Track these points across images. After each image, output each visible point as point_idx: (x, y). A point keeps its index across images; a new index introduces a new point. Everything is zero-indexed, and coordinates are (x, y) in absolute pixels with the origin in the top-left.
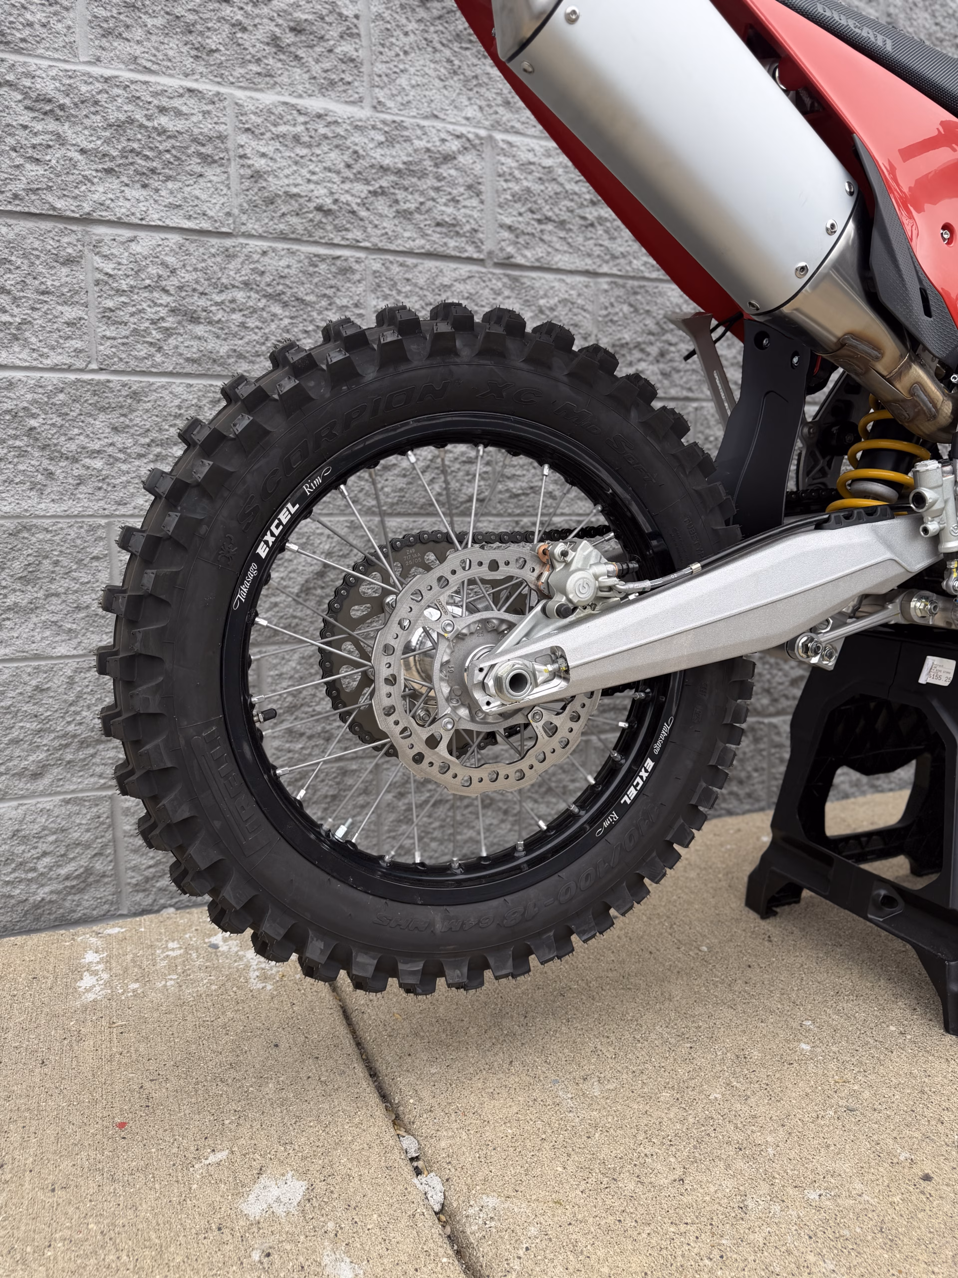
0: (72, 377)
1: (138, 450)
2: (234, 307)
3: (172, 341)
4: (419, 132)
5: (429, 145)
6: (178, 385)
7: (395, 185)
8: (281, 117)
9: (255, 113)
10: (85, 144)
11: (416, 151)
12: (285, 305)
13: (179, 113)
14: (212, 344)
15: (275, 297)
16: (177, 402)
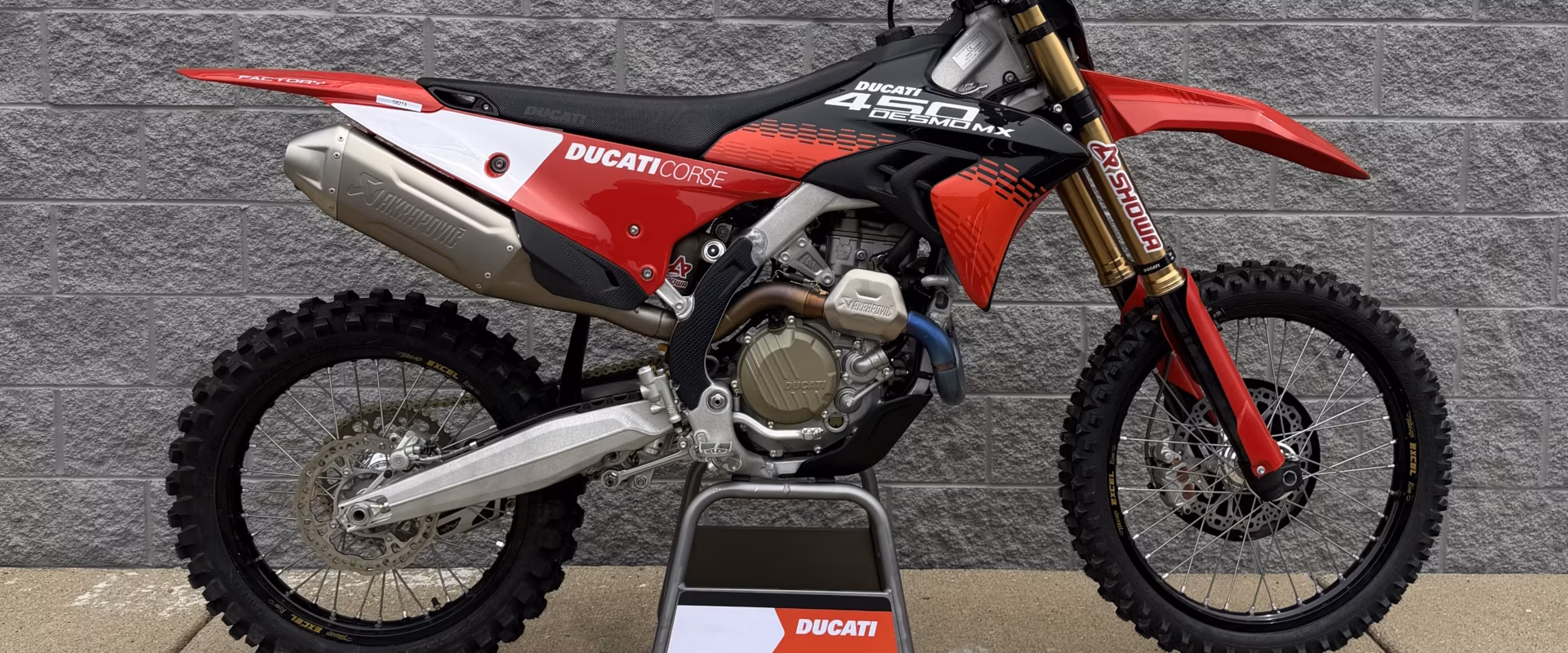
0: (130, 204)
1: (170, 250)
2: (234, 154)
3: (194, 179)
4: (371, 23)
5: (377, 32)
6: (197, 208)
7: (353, 62)
8: (269, 25)
9: (251, 26)
10: (141, 59)
11: (367, 37)
12: (272, 150)
13: (200, 32)
14: (220, 180)
15: (265, 146)
16: (195, 219)
